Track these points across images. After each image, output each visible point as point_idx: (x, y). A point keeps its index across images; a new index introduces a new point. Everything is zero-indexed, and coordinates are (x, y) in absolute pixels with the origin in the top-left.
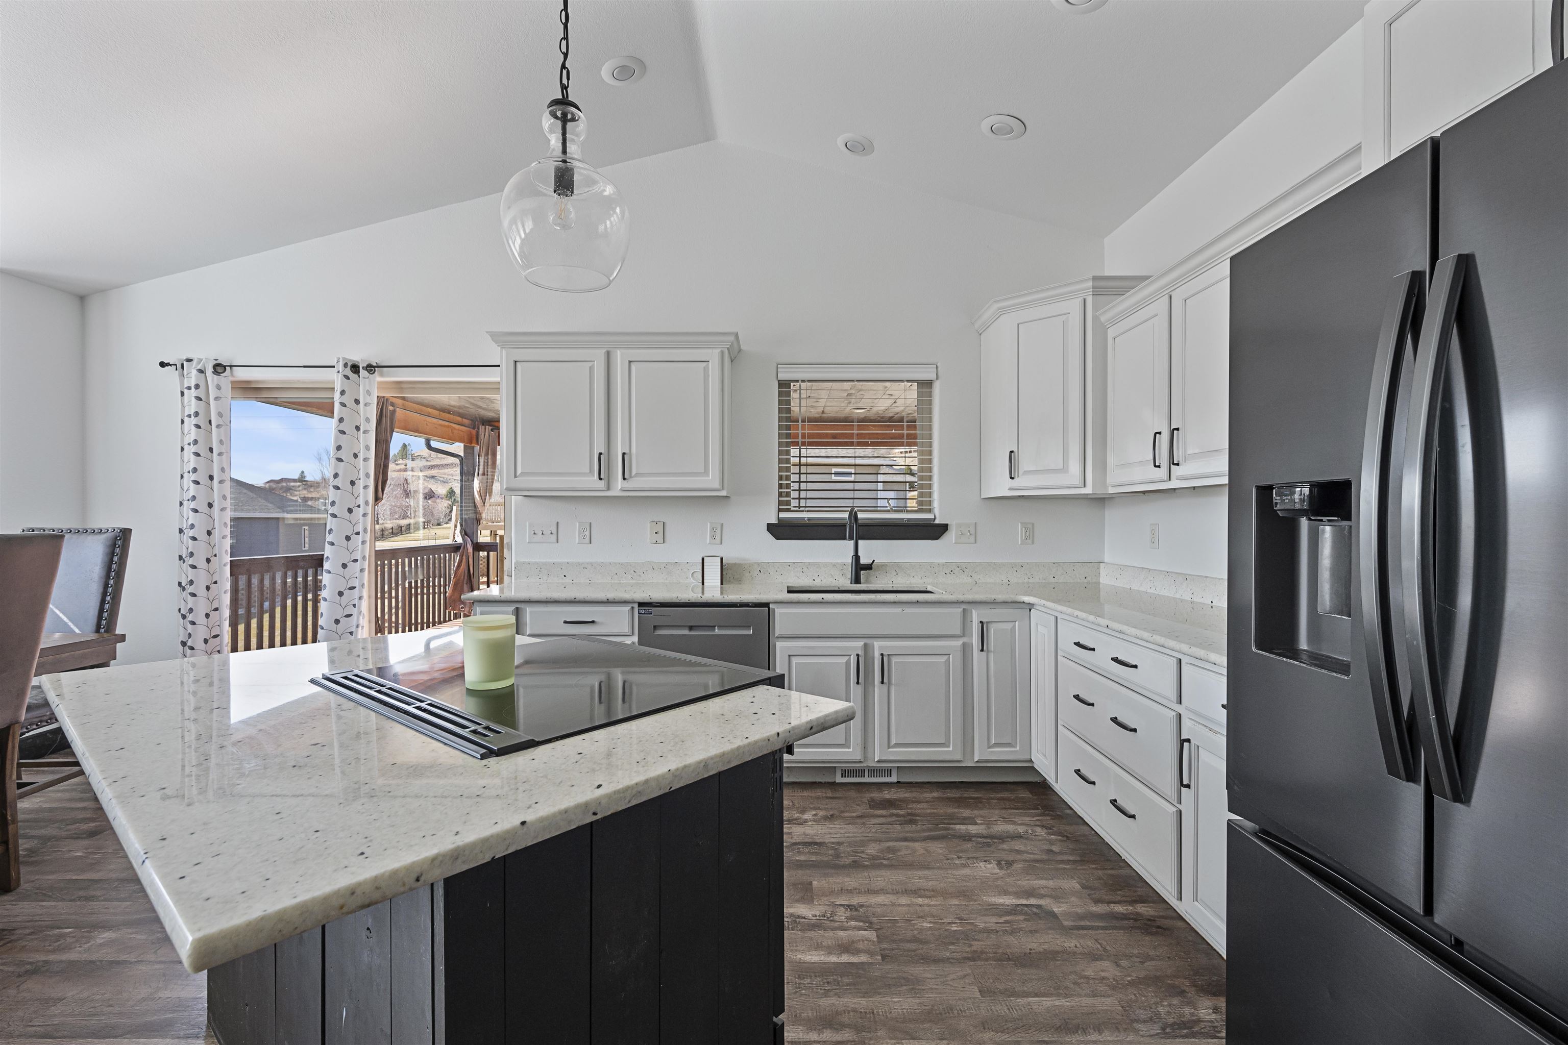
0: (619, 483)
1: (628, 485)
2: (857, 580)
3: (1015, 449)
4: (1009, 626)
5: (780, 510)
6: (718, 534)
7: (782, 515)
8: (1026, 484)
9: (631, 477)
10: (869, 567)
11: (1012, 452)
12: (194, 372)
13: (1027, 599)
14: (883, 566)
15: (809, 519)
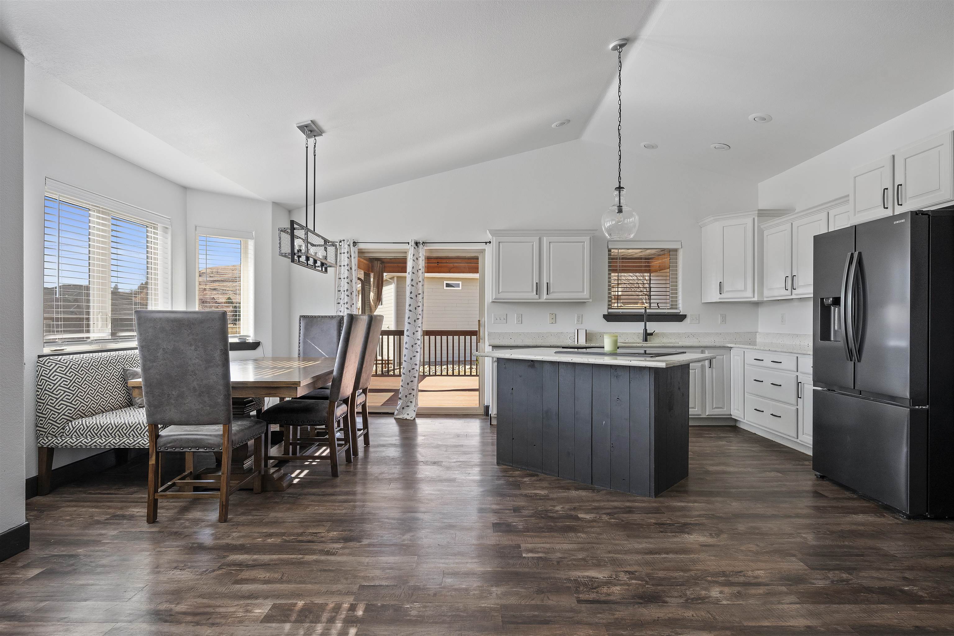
0: (545, 296)
1: (549, 297)
2: (646, 340)
3: (722, 281)
4: (721, 357)
5: (609, 308)
6: (580, 319)
7: (610, 311)
8: (727, 296)
9: (550, 293)
10: (651, 334)
11: (720, 282)
12: (346, 246)
13: (729, 345)
14: (657, 334)
15: (622, 312)
